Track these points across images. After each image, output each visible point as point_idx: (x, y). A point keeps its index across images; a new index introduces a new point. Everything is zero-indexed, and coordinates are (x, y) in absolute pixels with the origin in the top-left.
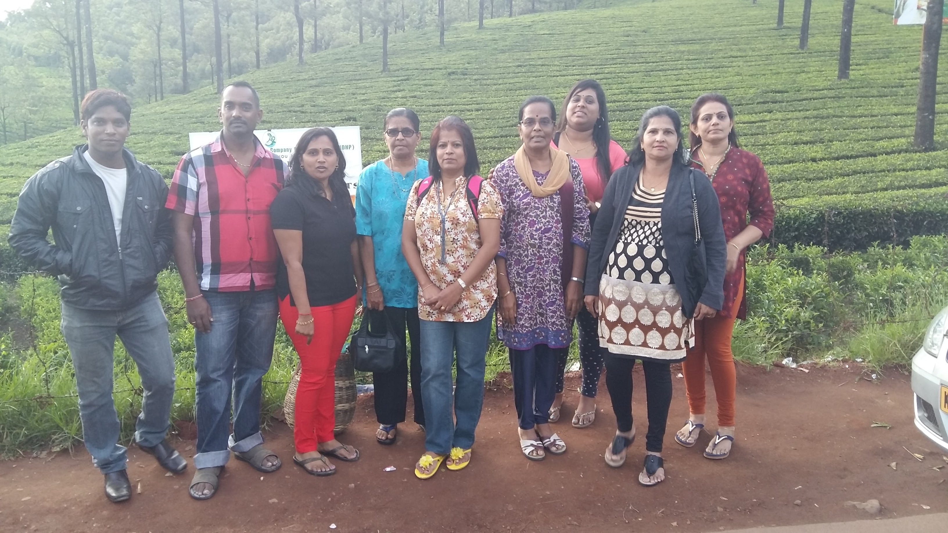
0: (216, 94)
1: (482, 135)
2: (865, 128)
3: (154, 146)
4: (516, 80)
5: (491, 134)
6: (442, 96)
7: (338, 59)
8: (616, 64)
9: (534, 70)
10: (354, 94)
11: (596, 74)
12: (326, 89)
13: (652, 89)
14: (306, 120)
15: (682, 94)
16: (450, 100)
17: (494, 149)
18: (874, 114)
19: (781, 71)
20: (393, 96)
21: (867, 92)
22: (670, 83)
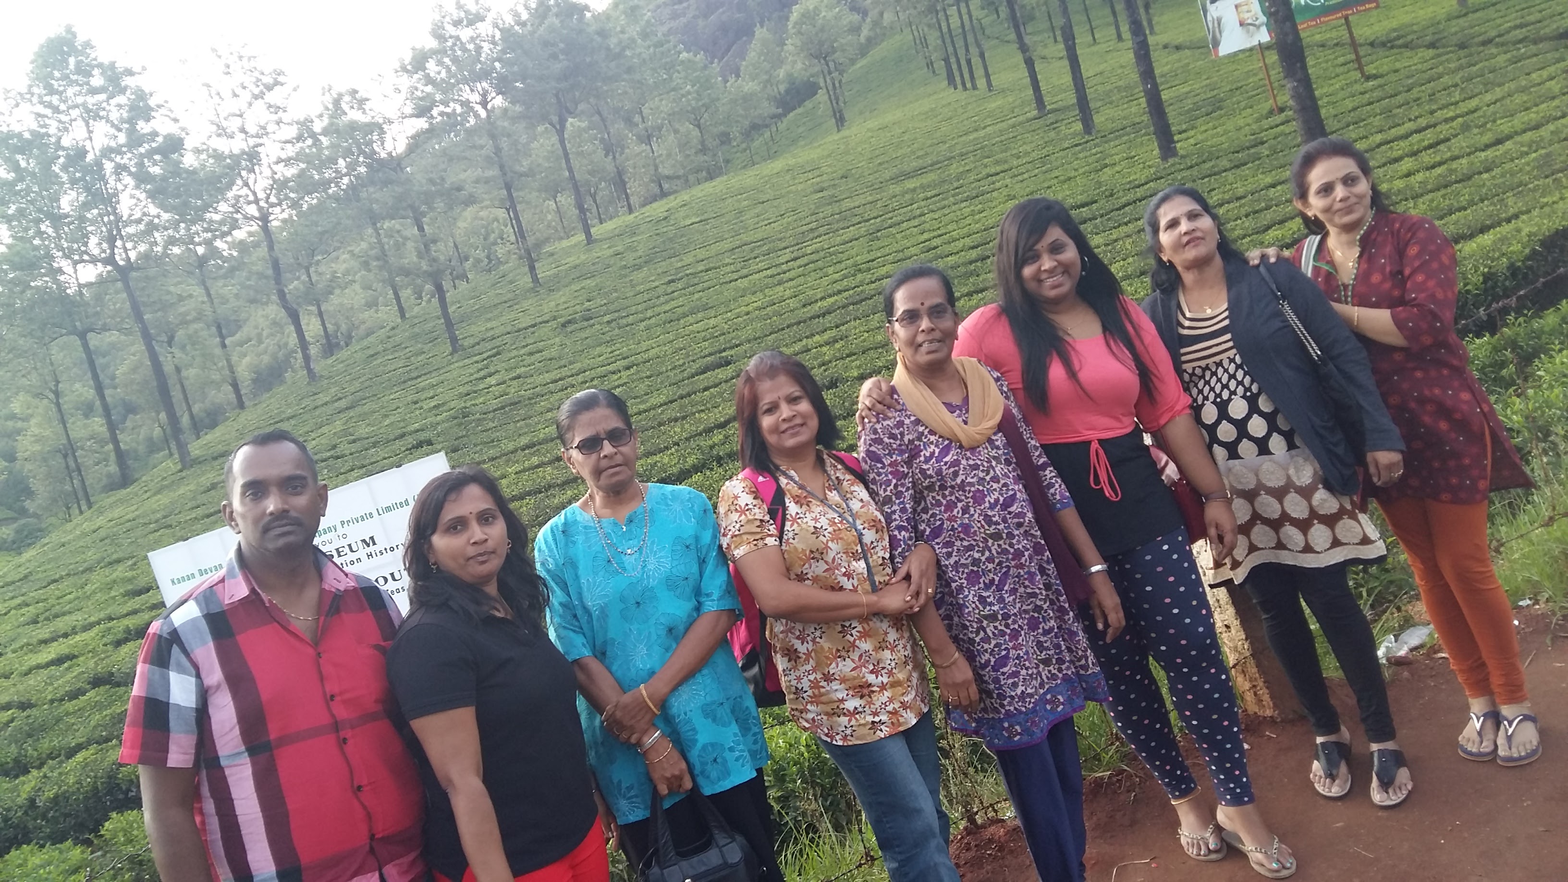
0: (181, 471)
1: (648, 404)
2: (1236, 220)
3: (94, 592)
4: (673, 304)
5: (663, 399)
6: (563, 363)
7: (372, 356)
8: (820, 236)
9: (696, 281)
10: (416, 403)
11: (795, 259)
12: (366, 408)
13: (890, 258)
14: (347, 467)
15: (939, 251)
16: (578, 366)
17: (676, 420)
18: (1239, 195)
19: (1073, 174)
20: (482, 386)
21: (1213, 167)
22: (913, 241)
